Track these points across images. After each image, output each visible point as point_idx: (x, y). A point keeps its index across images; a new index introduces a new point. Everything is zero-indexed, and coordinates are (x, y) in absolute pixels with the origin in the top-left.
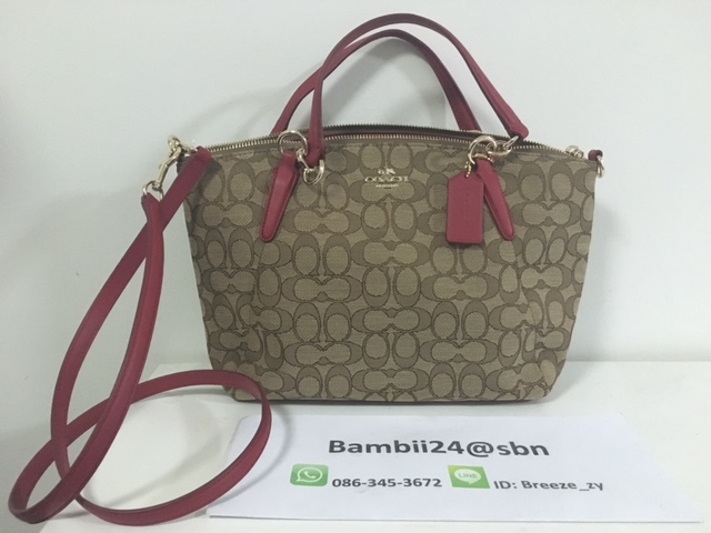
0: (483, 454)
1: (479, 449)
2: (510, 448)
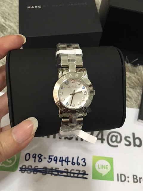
0: (115, 144)
1: (114, 139)
2: (131, 140)
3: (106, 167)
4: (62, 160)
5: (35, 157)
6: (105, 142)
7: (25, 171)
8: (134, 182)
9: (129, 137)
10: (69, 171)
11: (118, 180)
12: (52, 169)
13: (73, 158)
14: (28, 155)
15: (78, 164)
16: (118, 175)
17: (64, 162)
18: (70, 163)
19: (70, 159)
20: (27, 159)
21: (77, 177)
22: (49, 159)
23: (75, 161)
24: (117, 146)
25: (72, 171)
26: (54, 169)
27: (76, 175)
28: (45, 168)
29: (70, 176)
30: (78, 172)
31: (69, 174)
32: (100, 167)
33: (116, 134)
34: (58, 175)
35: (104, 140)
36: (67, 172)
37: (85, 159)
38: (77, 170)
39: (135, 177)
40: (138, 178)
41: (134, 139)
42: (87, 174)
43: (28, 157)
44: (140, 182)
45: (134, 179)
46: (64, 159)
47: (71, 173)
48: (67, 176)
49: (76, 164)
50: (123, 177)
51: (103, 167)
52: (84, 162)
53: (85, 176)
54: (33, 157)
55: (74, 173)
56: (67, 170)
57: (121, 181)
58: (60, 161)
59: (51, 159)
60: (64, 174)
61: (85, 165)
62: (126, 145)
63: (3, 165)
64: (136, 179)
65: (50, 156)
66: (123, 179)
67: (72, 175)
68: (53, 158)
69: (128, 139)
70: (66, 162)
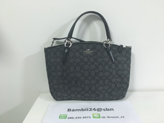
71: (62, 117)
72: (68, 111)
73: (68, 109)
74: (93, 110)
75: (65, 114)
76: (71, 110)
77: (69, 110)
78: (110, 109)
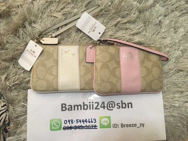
3: (107, 122)
4: (83, 121)
5: (69, 122)
6: (106, 108)
7: (65, 129)
8: (122, 127)
9: (119, 104)
10: (88, 126)
11: (113, 127)
12: (79, 126)
13: (89, 119)
14: (65, 121)
15: (92, 122)
16: (113, 124)
17: (84, 122)
18: (88, 122)
19: (88, 120)
20: (66, 123)
21: (92, 128)
22: (77, 121)
23: (90, 121)
24: (112, 110)
25: (89, 126)
26: (80, 126)
27: (91, 128)
28: (76, 126)
29: (89, 129)
30: (92, 126)
31: (88, 128)
32: (103, 122)
33: (112, 103)
34: (82, 129)
35: (105, 107)
36: (87, 127)
37: (95, 119)
38: (91, 125)
39: (122, 125)
40: (124, 125)
41: (122, 104)
42: (97, 127)
43: (66, 122)
44: (125, 127)
45: (121, 125)
46: (84, 120)
47: (88, 127)
48: (87, 129)
49: (91, 122)
50: (116, 125)
51: (105, 121)
52: (95, 120)
53: (96, 127)
54: (68, 122)
55: (90, 127)
56: (87, 125)
57: (115, 127)
58: (82, 122)
59: (78, 121)
60: (85, 128)
61: (96, 122)
62: (117, 108)
63: (54, 128)
64: (123, 125)
65: (77, 120)
66: (116, 126)
67: (89, 128)
68: (79, 120)
69: (118, 104)
70: (85, 122)
71: (54, 125)
72: (62, 110)
73: (62, 104)
74: (101, 107)
75: (58, 119)
76: (67, 107)
77: (64, 107)
78: (128, 103)
